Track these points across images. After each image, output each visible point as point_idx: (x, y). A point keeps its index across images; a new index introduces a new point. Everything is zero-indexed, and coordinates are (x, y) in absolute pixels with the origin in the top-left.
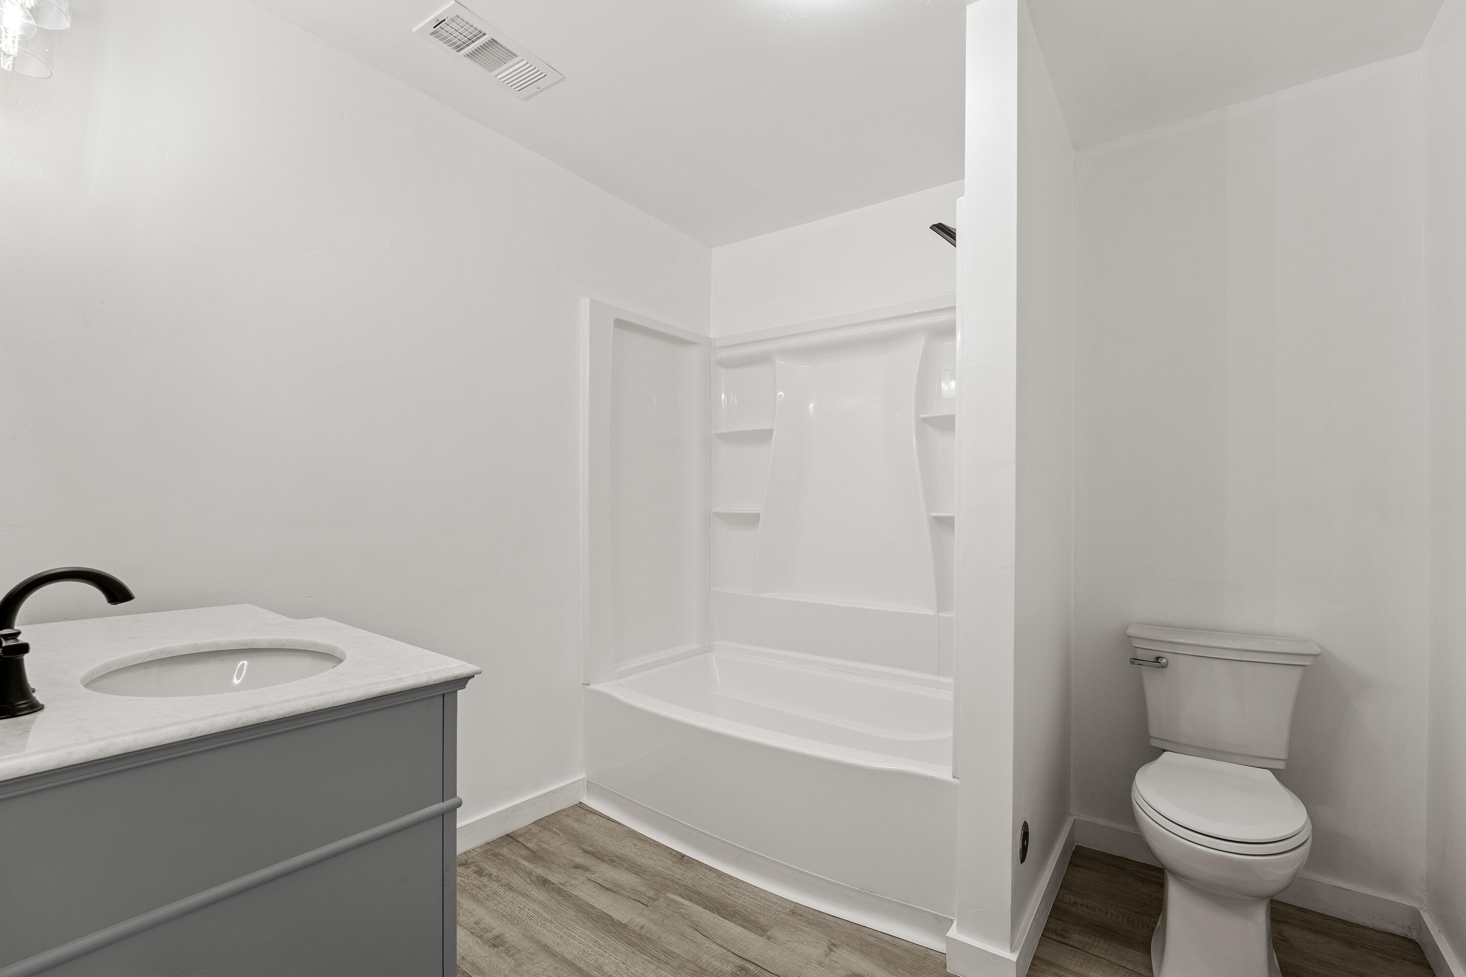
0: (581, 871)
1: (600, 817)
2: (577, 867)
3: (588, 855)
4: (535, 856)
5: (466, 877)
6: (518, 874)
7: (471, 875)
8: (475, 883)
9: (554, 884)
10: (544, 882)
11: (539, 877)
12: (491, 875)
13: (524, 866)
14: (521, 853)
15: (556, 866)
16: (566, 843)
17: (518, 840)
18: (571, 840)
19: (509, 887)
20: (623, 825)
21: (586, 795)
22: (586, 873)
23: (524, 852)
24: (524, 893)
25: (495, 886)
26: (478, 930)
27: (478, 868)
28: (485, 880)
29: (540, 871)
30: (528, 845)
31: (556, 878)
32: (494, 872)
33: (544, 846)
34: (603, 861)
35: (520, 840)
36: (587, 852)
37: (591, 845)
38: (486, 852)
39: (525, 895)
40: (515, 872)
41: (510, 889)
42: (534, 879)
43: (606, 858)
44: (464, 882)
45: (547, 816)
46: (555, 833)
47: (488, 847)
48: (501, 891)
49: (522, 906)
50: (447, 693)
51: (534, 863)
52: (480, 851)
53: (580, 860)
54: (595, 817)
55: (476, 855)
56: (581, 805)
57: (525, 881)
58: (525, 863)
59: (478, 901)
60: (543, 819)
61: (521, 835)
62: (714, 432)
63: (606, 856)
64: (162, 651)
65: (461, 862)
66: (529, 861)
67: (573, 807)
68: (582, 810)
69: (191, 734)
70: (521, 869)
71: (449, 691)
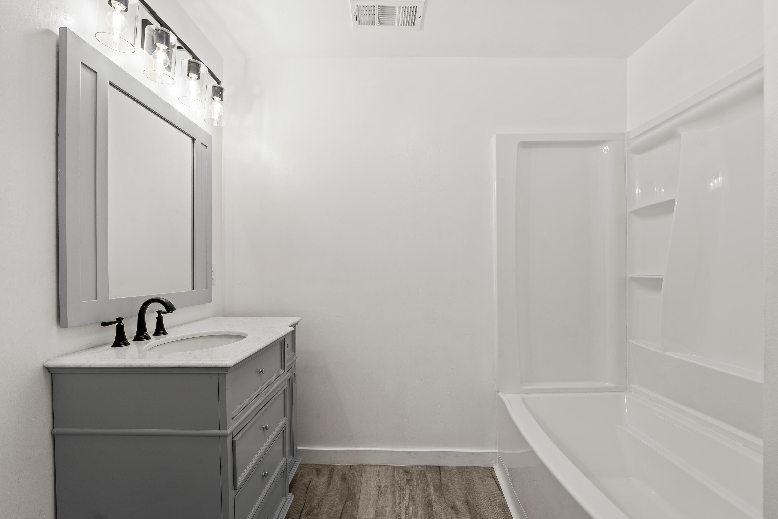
0: (452, 511)
1: (495, 483)
2: (454, 508)
3: (466, 504)
4: (440, 488)
5: (401, 480)
6: (423, 493)
7: (404, 479)
8: (402, 485)
9: (433, 510)
10: (429, 506)
11: (430, 501)
12: (411, 485)
13: (430, 490)
14: (436, 481)
15: (443, 500)
16: (461, 489)
17: (441, 473)
18: (466, 488)
19: (412, 497)
20: (503, 497)
21: (498, 464)
22: (454, 515)
23: (437, 482)
24: (415, 506)
25: (408, 492)
26: (379, 512)
27: (410, 478)
28: (407, 486)
29: (434, 498)
30: (442, 478)
31: (436, 507)
32: (415, 484)
33: (450, 484)
34: (470, 513)
35: (442, 473)
36: (467, 501)
37: (473, 498)
38: (421, 471)
39: (414, 507)
40: (423, 490)
41: (412, 499)
42: (427, 500)
43: (473, 513)
44: (398, 481)
45: (468, 467)
46: (462, 479)
47: (425, 469)
48: (408, 497)
49: (407, 513)
50: (221, 374)
51: (435, 491)
52: (420, 468)
53: (460, 505)
54: (492, 481)
55: (416, 470)
56: (491, 470)
57: (422, 499)
58: (432, 488)
59: (394, 496)
60: (464, 467)
61: (445, 471)
62: (630, 210)
63: (475, 511)
64: (218, 332)
65: (407, 471)
66: (434, 489)
67: (486, 468)
68: (490, 473)
69: (108, 365)
70: (427, 490)
71: (221, 373)
